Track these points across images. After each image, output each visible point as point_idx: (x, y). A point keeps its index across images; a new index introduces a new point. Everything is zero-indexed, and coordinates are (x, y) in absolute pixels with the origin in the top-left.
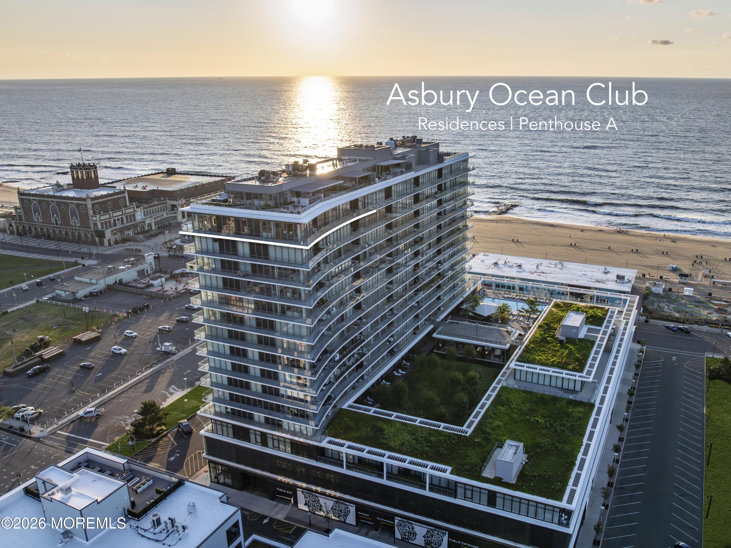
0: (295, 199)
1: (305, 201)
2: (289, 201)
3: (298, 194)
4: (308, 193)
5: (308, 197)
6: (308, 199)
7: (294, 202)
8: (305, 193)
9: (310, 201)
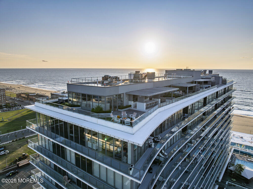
0: (132, 103)
1: (141, 106)
2: (125, 105)
3: (135, 98)
4: (146, 97)
5: (146, 102)
6: (145, 104)
7: (130, 106)
8: (142, 97)
9: (147, 105)
